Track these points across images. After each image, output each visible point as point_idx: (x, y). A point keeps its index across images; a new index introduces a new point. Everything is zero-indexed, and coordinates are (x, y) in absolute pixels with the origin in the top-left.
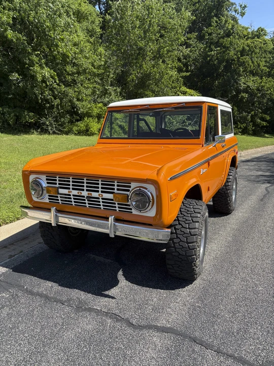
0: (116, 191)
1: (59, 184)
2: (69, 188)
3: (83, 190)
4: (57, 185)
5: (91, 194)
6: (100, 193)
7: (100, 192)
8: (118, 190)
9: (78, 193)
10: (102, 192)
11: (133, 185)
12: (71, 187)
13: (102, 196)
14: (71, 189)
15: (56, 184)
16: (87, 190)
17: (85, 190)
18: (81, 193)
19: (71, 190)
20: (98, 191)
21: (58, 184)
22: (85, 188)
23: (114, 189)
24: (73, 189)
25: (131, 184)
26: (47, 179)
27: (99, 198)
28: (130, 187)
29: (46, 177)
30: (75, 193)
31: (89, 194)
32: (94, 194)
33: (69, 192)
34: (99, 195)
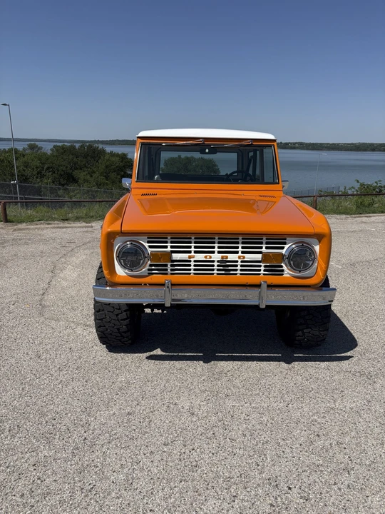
0: (264, 250)
1: (172, 247)
2: (190, 252)
3: (213, 252)
4: (169, 249)
5: (227, 257)
6: (240, 254)
7: (240, 252)
8: (267, 248)
9: (206, 257)
10: (243, 252)
13: (244, 257)
14: (193, 252)
15: (166, 247)
16: (219, 252)
17: (216, 252)
18: (210, 257)
19: (193, 254)
20: (237, 252)
21: (169, 247)
22: (216, 250)
23: (261, 248)
24: (195, 252)
25: (285, 239)
26: (148, 242)
27: (237, 262)
28: (285, 243)
29: (148, 238)
30: (201, 257)
31: (222, 257)
32: (231, 257)
33: (190, 257)
34: (239, 257)
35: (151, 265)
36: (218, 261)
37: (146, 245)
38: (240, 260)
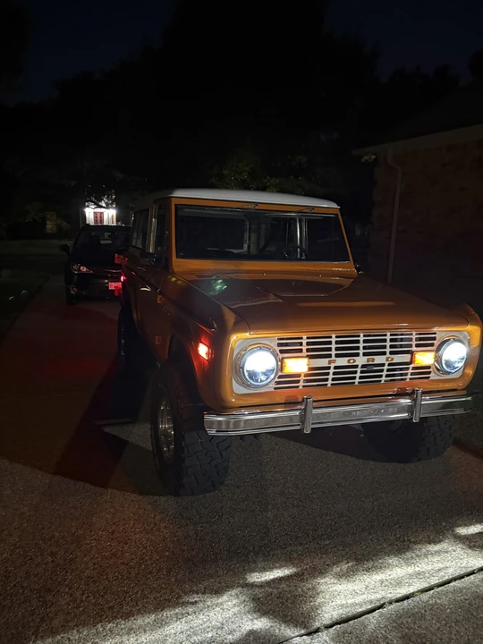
0: (413, 348)
1: (308, 350)
2: (330, 356)
3: (357, 355)
4: (304, 354)
5: (373, 360)
6: (388, 355)
7: (388, 353)
8: (417, 345)
9: (349, 361)
10: (391, 353)
12: (333, 353)
13: (392, 359)
14: (333, 356)
15: (300, 351)
16: (365, 354)
17: (361, 354)
18: (354, 361)
20: (384, 353)
21: (304, 350)
22: (361, 351)
23: (411, 346)
24: (337, 356)
25: (435, 333)
26: (280, 345)
27: (384, 365)
28: (434, 339)
29: (278, 339)
30: (343, 362)
31: (368, 360)
32: (379, 360)
33: (330, 362)
34: (387, 360)
35: (280, 377)
36: (363, 366)
37: (278, 349)
38: (387, 363)
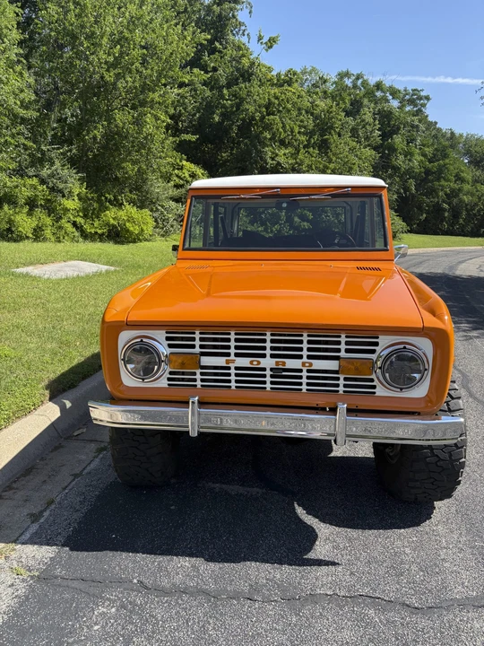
0: (343, 354)
1: (201, 347)
2: (228, 355)
3: (264, 356)
4: (197, 350)
5: (284, 364)
6: (305, 359)
7: (305, 357)
8: (347, 351)
9: (251, 363)
10: (309, 357)
11: (384, 340)
12: (233, 351)
13: (311, 365)
14: (232, 355)
15: (193, 347)
16: (272, 356)
17: (268, 355)
18: (259, 363)
19: (232, 357)
20: (300, 357)
21: (197, 346)
22: (268, 352)
23: (339, 350)
24: (237, 355)
25: (378, 338)
26: (168, 339)
27: (301, 371)
28: (376, 344)
29: (167, 333)
30: (245, 362)
31: (277, 363)
32: (291, 363)
33: (227, 362)
34: (303, 364)
35: (171, 373)
36: (271, 370)
37: (166, 343)
38: (305, 369)
